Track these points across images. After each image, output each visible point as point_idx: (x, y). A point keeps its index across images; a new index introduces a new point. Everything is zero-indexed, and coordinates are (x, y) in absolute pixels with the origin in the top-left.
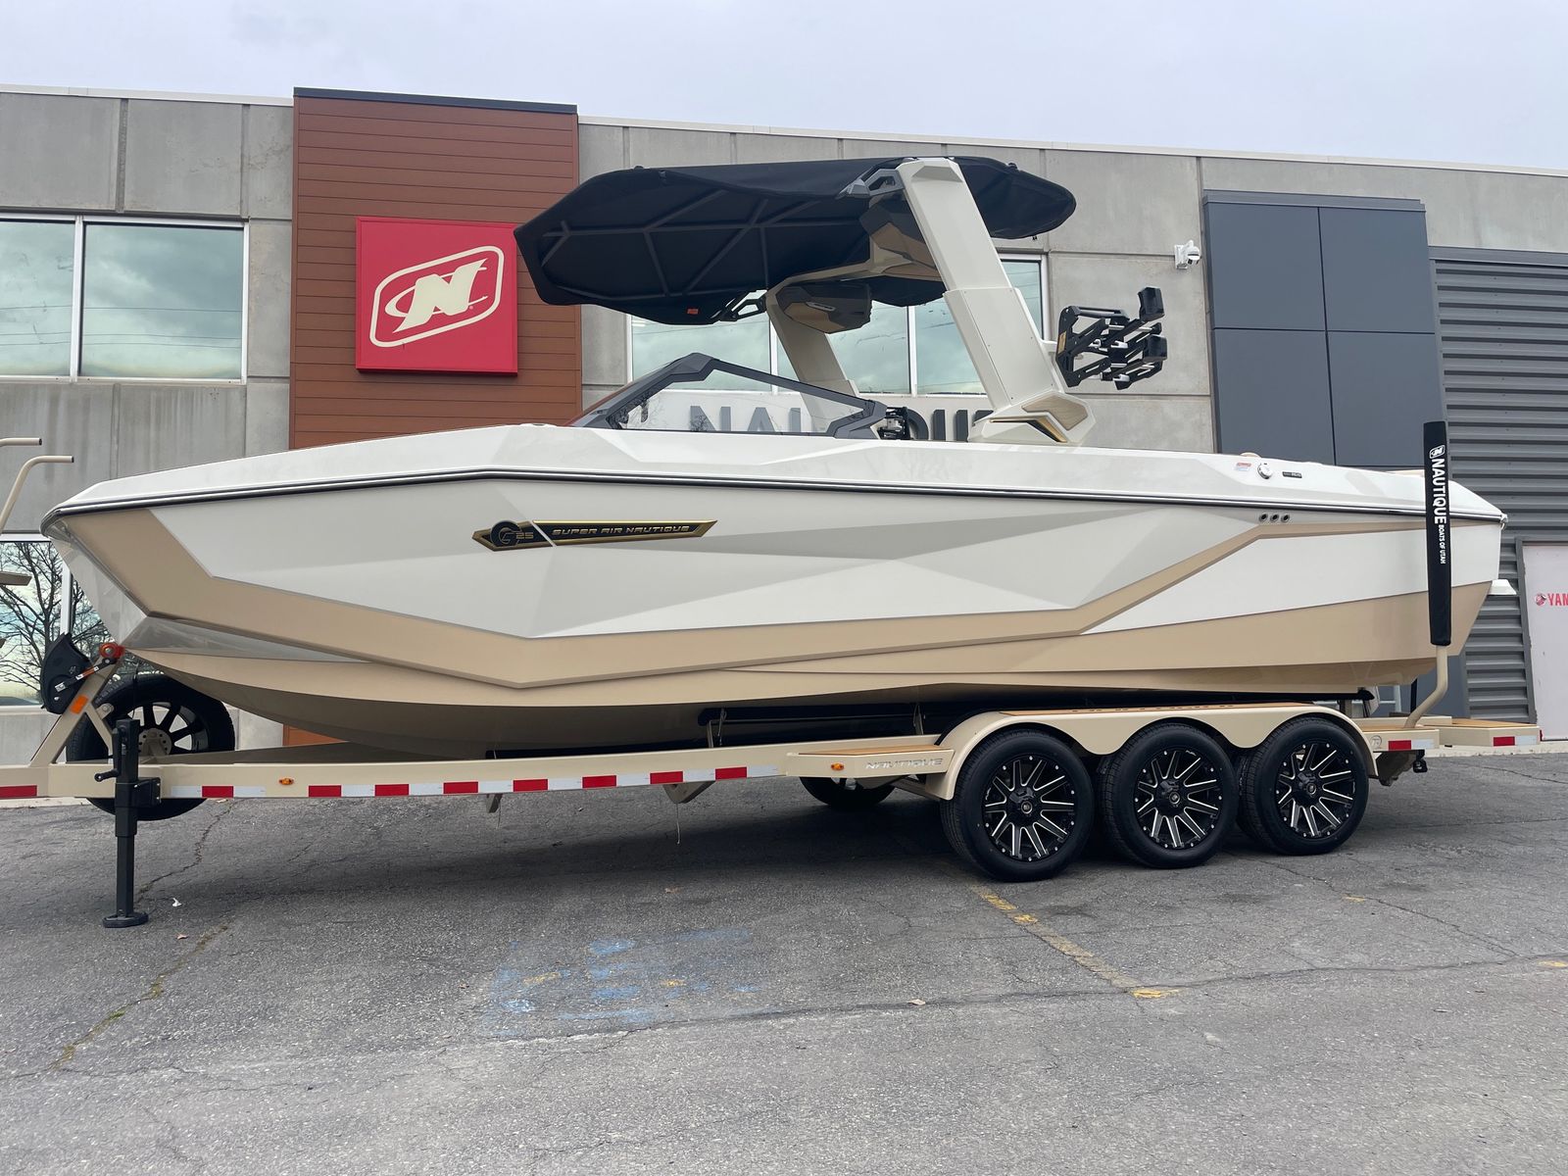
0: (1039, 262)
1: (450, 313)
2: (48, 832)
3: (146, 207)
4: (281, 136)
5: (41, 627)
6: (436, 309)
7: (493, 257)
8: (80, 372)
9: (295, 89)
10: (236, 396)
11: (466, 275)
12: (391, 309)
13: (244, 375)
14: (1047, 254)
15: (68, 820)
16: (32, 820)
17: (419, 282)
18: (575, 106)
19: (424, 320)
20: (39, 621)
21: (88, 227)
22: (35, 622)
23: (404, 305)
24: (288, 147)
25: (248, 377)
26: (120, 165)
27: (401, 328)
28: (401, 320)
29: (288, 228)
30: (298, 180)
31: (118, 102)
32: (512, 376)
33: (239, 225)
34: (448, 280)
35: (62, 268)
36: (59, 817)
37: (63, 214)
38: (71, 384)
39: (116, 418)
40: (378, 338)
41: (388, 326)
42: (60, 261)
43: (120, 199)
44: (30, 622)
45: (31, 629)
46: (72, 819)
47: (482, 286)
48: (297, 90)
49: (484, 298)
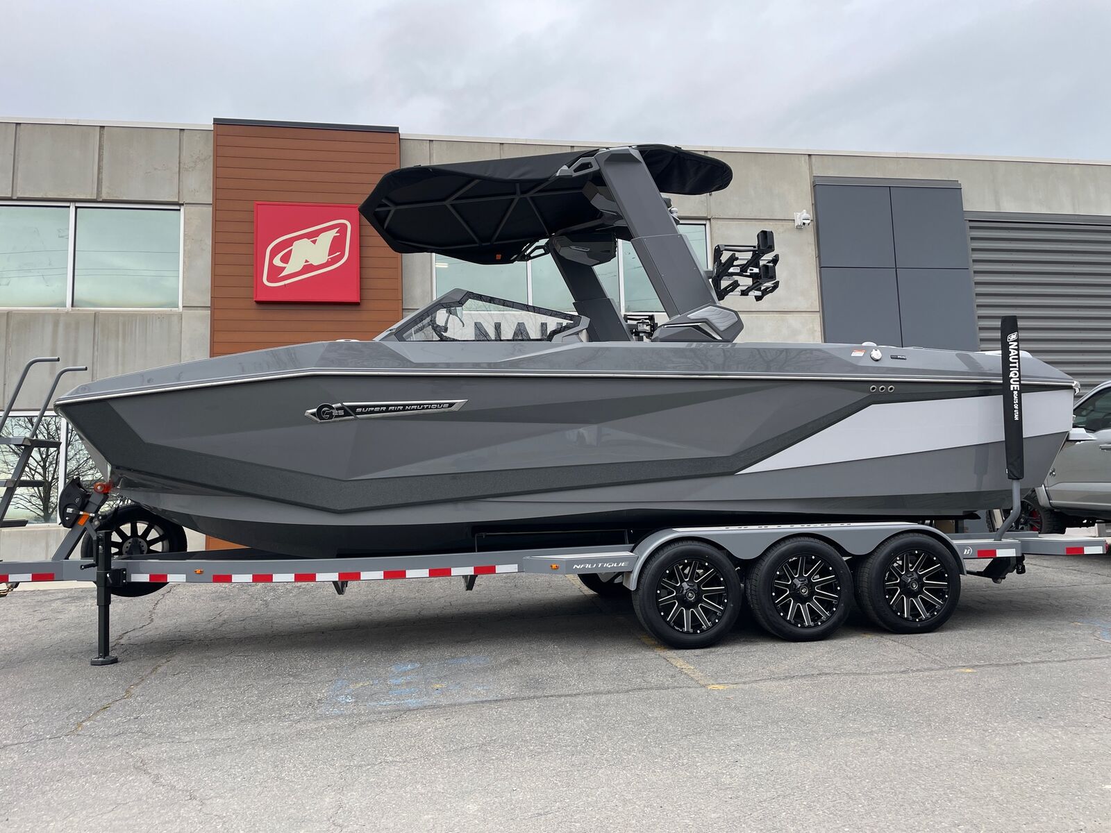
0: (705, 225)
1: (316, 263)
2: (54, 605)
3: (116, 197)
4: (206, 149)
5: (40, 470)
6: (307, 261)
7: (345, 226)
8: (72, 306)
9: (214, 119)
10: (175, 319)
11: (326, 239)
12: (277, 261)
13: (180, 305)
14: (710, 219)
15: (66, 598)
16: (43, 598)
17: (296, 243)
18: (398, 128)
19: (298, 268)
20: (39, 467)
21: (78, 210)
22: (36, 467)
23: (286, 259)
24: (210, 156)
25: (183, 307)
26: (99, 169)
27: (284, 274)
28: (284, 268)
29: (210, 209)
30: (216, 177)
31: (99, 128)
32: (357, 304)
33: (177, 208)
34: (314, 242)
35: (62, 237)
36: (60, 595)
37: (61, 202)
38: (67, 313)
39: (96, 334)
40: (268, 280)
41: (275, 273)
42: (60, 232)
43: (99, 192)
44: (32, 467)
45: (33, 472)
46: (69, 597)
47: (337, 245)
48: (215, 120)
49: (338, 253)
